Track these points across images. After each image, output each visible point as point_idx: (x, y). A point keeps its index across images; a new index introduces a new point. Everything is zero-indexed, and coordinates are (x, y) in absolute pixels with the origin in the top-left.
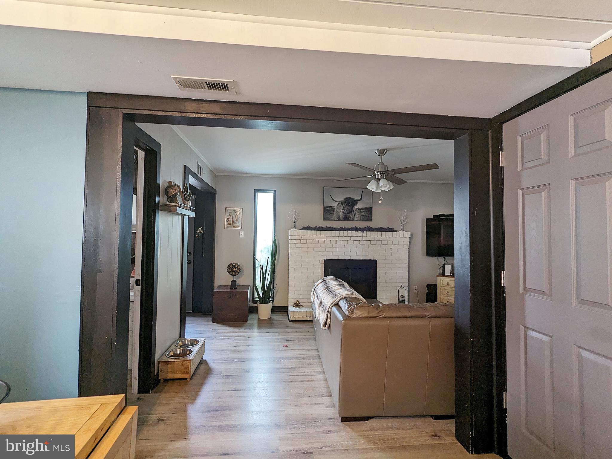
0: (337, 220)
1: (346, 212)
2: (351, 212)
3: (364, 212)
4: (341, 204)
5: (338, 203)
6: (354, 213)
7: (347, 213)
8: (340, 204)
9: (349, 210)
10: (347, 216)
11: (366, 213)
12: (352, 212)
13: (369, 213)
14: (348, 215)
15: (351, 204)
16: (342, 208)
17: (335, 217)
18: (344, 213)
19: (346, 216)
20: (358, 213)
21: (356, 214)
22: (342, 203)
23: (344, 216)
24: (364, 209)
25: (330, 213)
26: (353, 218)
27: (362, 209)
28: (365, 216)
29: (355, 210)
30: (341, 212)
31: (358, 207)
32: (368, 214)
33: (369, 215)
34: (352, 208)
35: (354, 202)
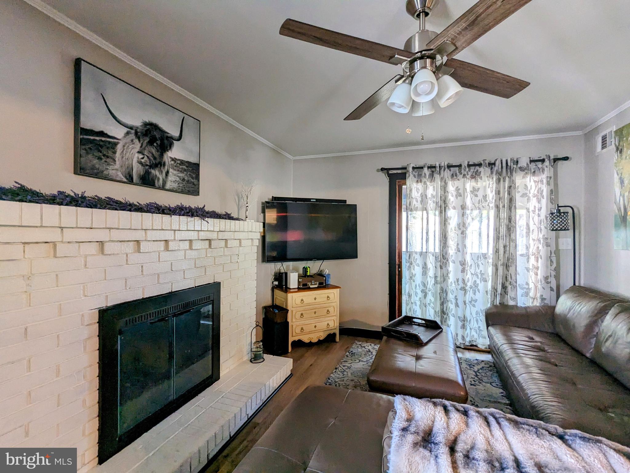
0: (125, 180)
1: (148, 164)
2: (158, 164)
3: (185, 170)
4: (134, 137)
5: (128, 129)
6: (166, 167)
7: (151, 167)
8: (132, 136)
9: (155, 158)
10: (151, 172)
11: (189, 174)
12: (161, 166)
13: (194, 176)
14: (153, 171)
15: (159, 142)
16: (137, 150)
17: (117, 170)
18: (141, 163)
19: (147, 173)
20: (175, 172)
21: (170, 173)
22: (136, 133)
23: (142, 173)
24: (185, 165)
25: (104, 155)
26: (164, 183)
27: (182, 162)
28: (188, 181)
29: (167, 163)
30: (135, 160)
31: (173, 157)
32: (193, 178)
33: (194, 181)
34: (162, 155)
35: (166, 141)
